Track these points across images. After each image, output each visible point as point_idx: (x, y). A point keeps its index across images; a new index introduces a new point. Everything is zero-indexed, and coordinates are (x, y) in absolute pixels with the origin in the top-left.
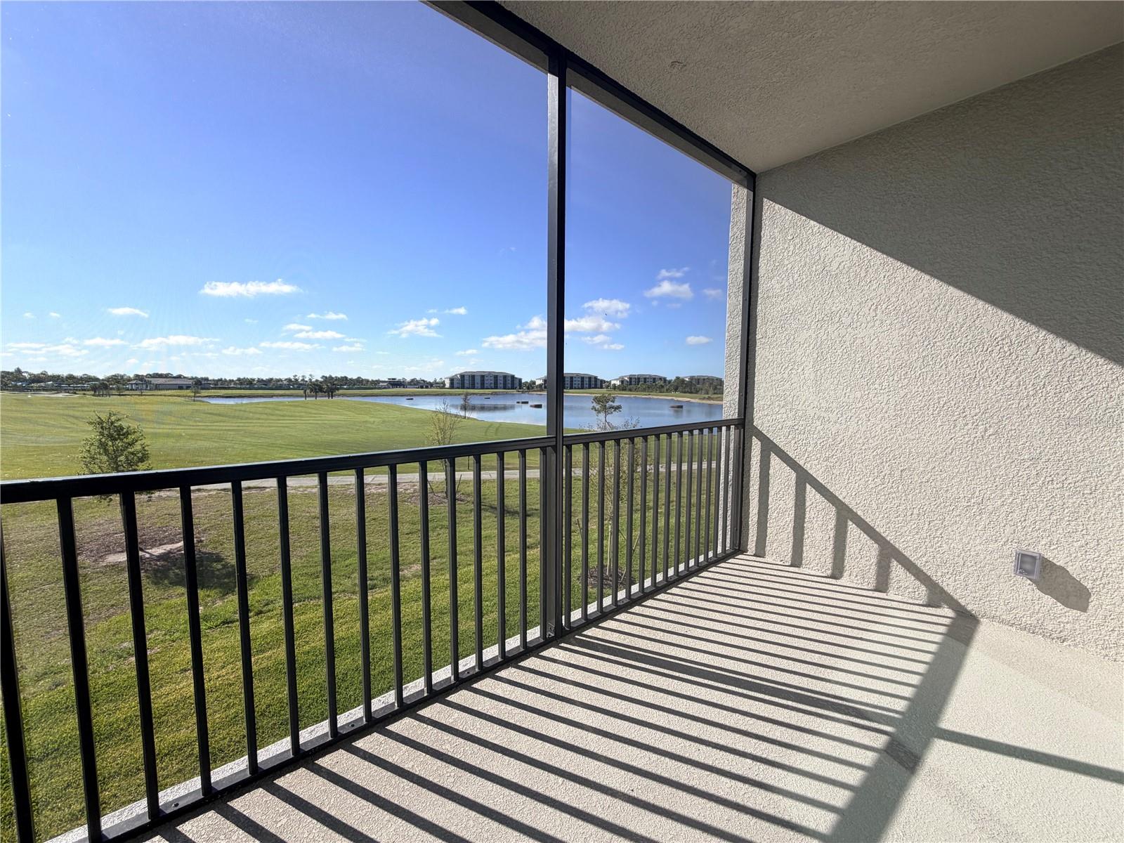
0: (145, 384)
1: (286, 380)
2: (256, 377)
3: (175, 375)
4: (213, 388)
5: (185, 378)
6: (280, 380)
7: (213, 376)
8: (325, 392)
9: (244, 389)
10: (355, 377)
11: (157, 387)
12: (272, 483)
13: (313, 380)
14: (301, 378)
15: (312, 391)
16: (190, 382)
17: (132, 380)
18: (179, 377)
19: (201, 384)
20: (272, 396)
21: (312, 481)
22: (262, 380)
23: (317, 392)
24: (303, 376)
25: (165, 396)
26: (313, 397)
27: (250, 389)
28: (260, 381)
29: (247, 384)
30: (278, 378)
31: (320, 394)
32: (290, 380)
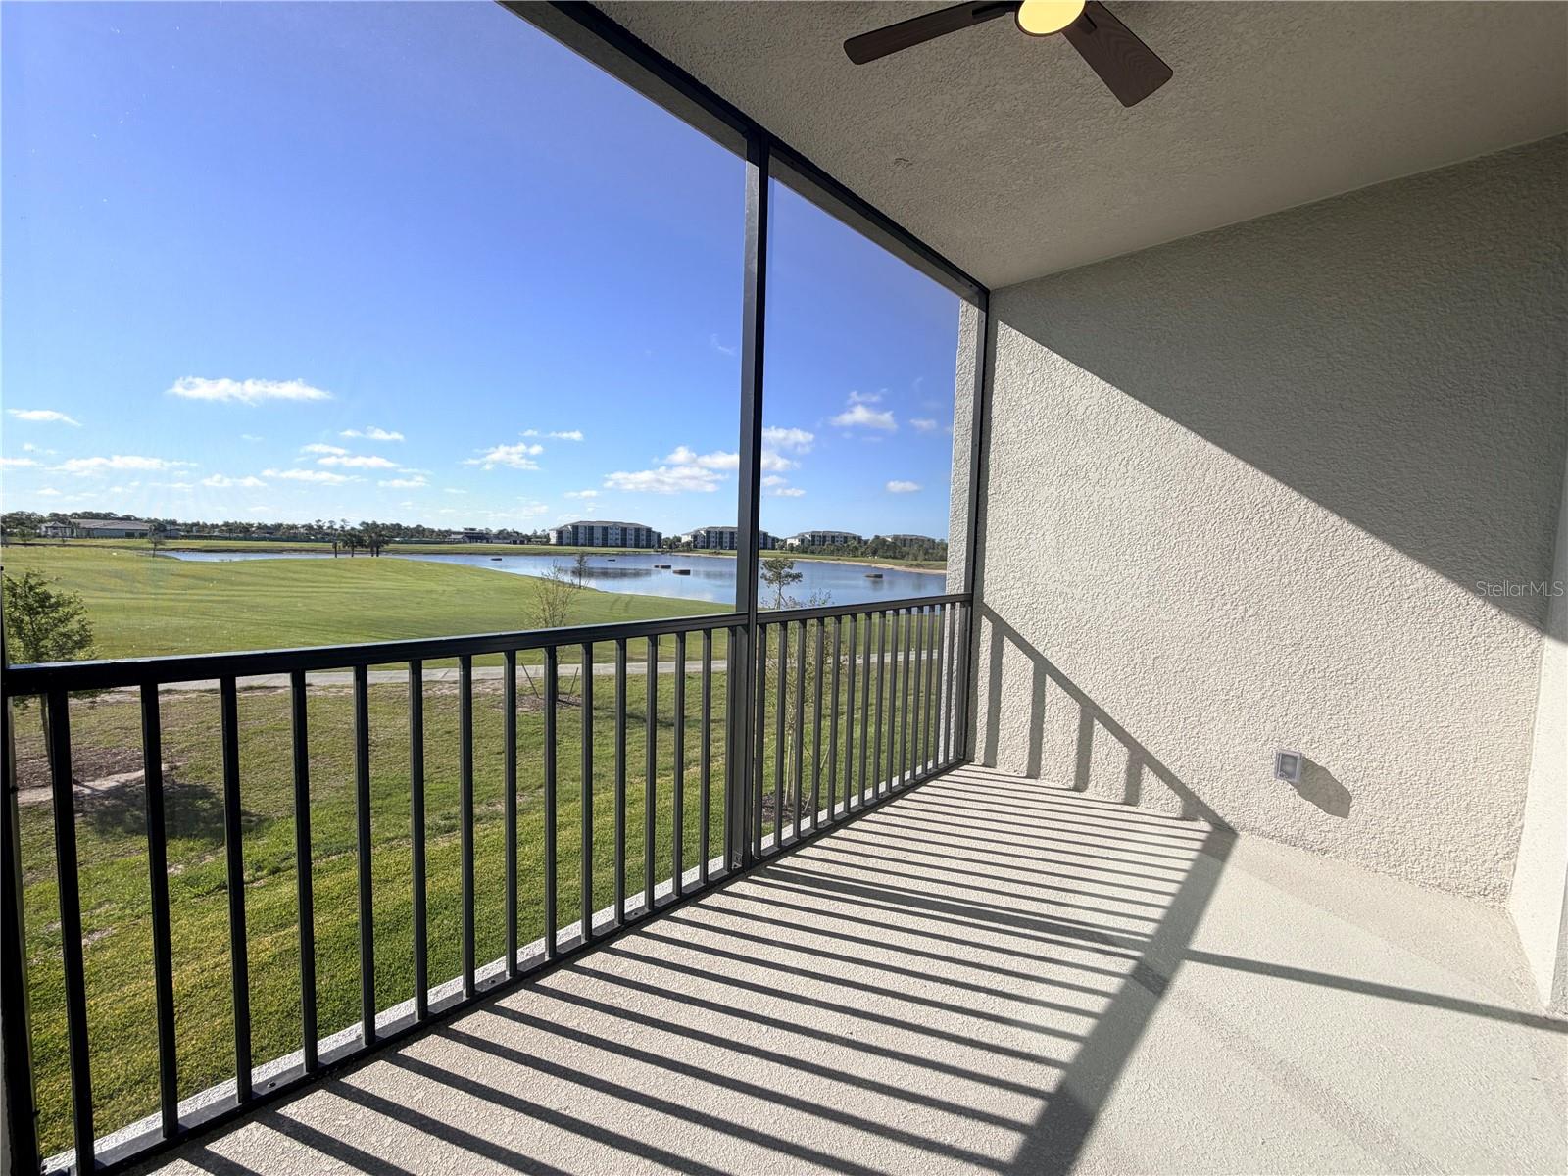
0: (69, 528)
1: (303, 527)
2: (255, 522)
3: (120, 516)
4: (183, 537)
5: (136, 520)
6: (294, 527)
7: (183, 518)
8: (366, 547)
9: (235, 539)
10: (412, 526)
11: (90, 533)
12: (284, 680)
13: (348, 528)
14: (327, 525)
15: (346, 544)
16: (146, 527)
17: (45, 522)
18: (128, 518)
19: (165, 530)
20: (281, 551)
21: (345, 677)
22: (265, 526)
23: (354, 547)
24: (331, 522)
25: (103, 547)
26: (346, 552)
27: (246, 539)
28: (261, 527)
29: (241, 532)
30: (290, 523)
31: (359, 548)
32: (309, 528)
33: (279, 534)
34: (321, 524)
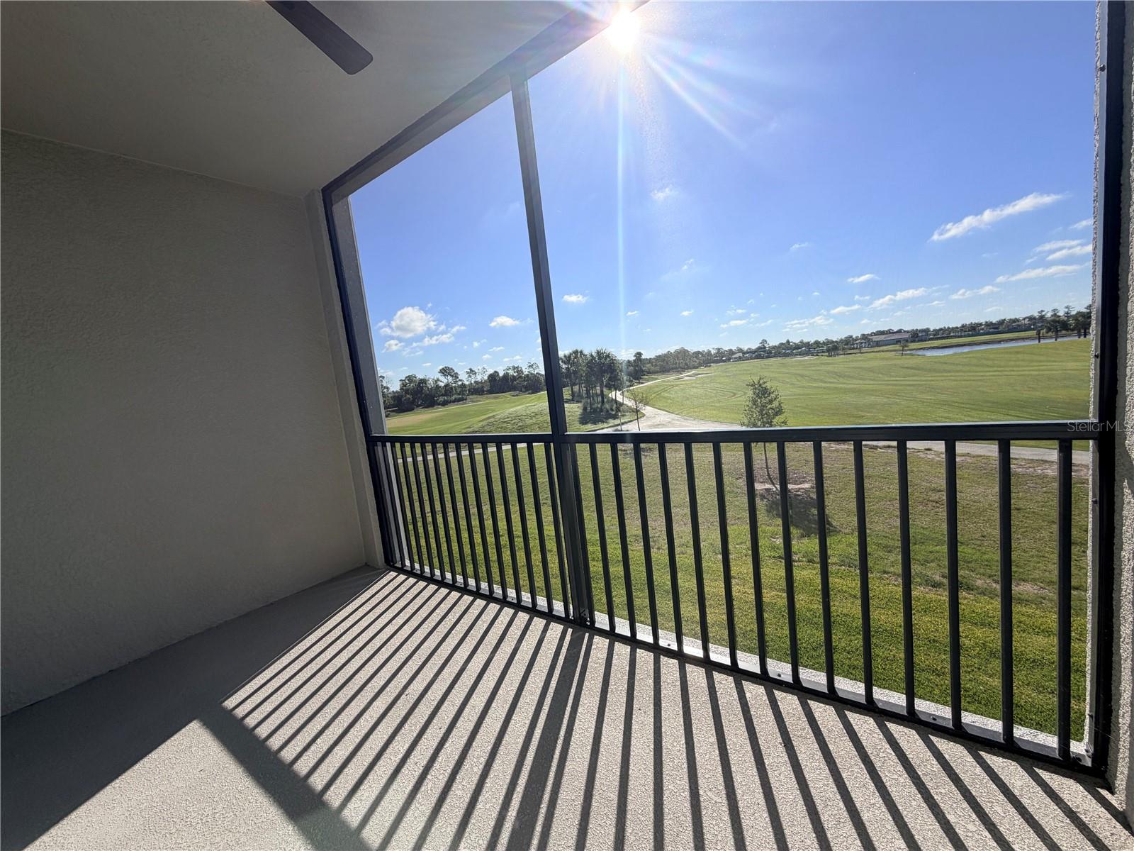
1: (1024, 319)
2: (983, 321)
3: (895, 330)
4: (932, 339)
5: (905, 331)
6: (1016, 320)
7: (933, 326)
8: (1073, 330)
9: (965, 336)
11: (878, 344)
13: (1073, 313)
14: (1049, 315)
15: (1049, 330)
16: (907, 336)
18: (899, 331)
19: (917, 336)
20: (999, 342)
22: (991, 323)
23: (1057, 331)
24: (1054, 310)
25: (883, 351)
26: (1051, 337)
27: (972, 335)
28: (989, 324)
29: (969, 331)
30: (1013, 317)
31: (1064, 332)
32: (1031, 318)
33: (1001, 328)
34: (1043, 313)
